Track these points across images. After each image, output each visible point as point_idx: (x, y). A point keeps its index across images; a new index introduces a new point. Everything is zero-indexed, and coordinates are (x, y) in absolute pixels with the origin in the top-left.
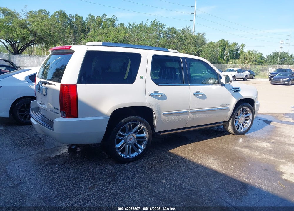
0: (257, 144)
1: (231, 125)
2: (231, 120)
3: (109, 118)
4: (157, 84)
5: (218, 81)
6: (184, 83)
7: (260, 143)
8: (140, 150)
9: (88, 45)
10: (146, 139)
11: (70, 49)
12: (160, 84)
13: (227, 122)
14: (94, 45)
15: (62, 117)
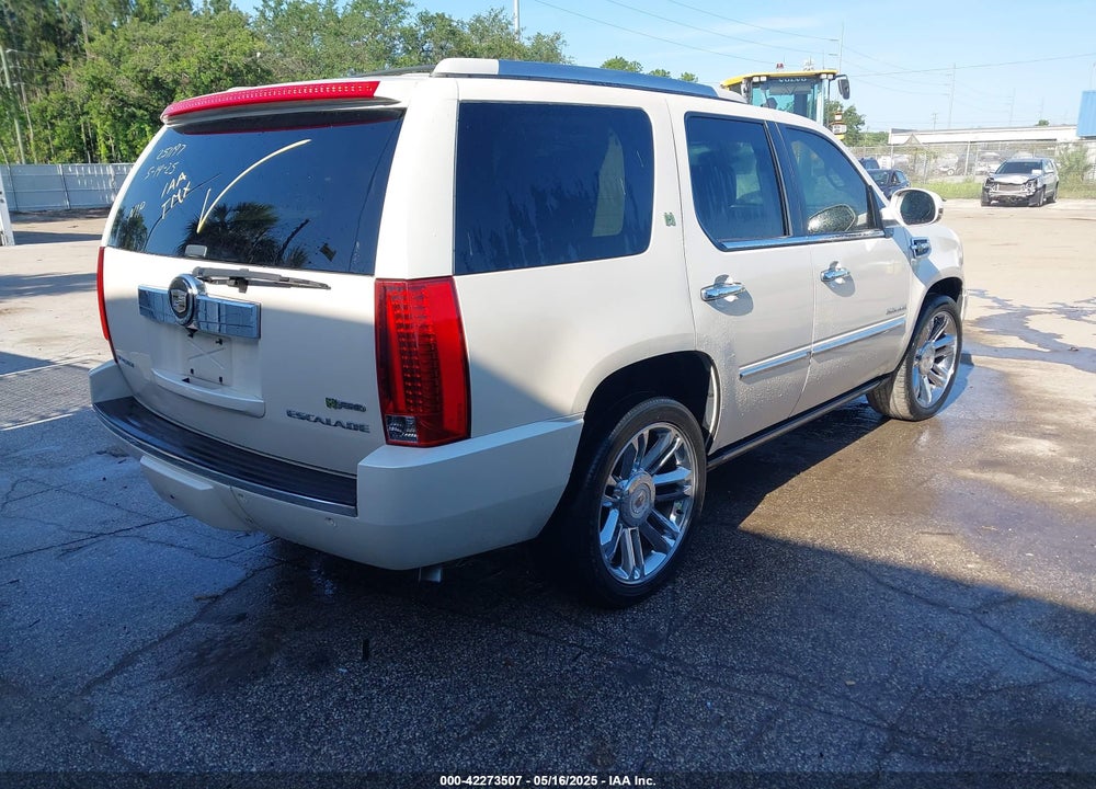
0: (1012, 448)
1: (902, 385)
2: (903, 368)
3: (582, 421)
4: (721, 247)
5: (870, 217)
6: (791, 234)
7: (1019, 441)
8: (671, 542)
9: (447, 75)
10: (690, 490)
11: (376, 94)
12: (729, 246)
13: (890, 377)
14: (470, 76)
15: (388, 443)
